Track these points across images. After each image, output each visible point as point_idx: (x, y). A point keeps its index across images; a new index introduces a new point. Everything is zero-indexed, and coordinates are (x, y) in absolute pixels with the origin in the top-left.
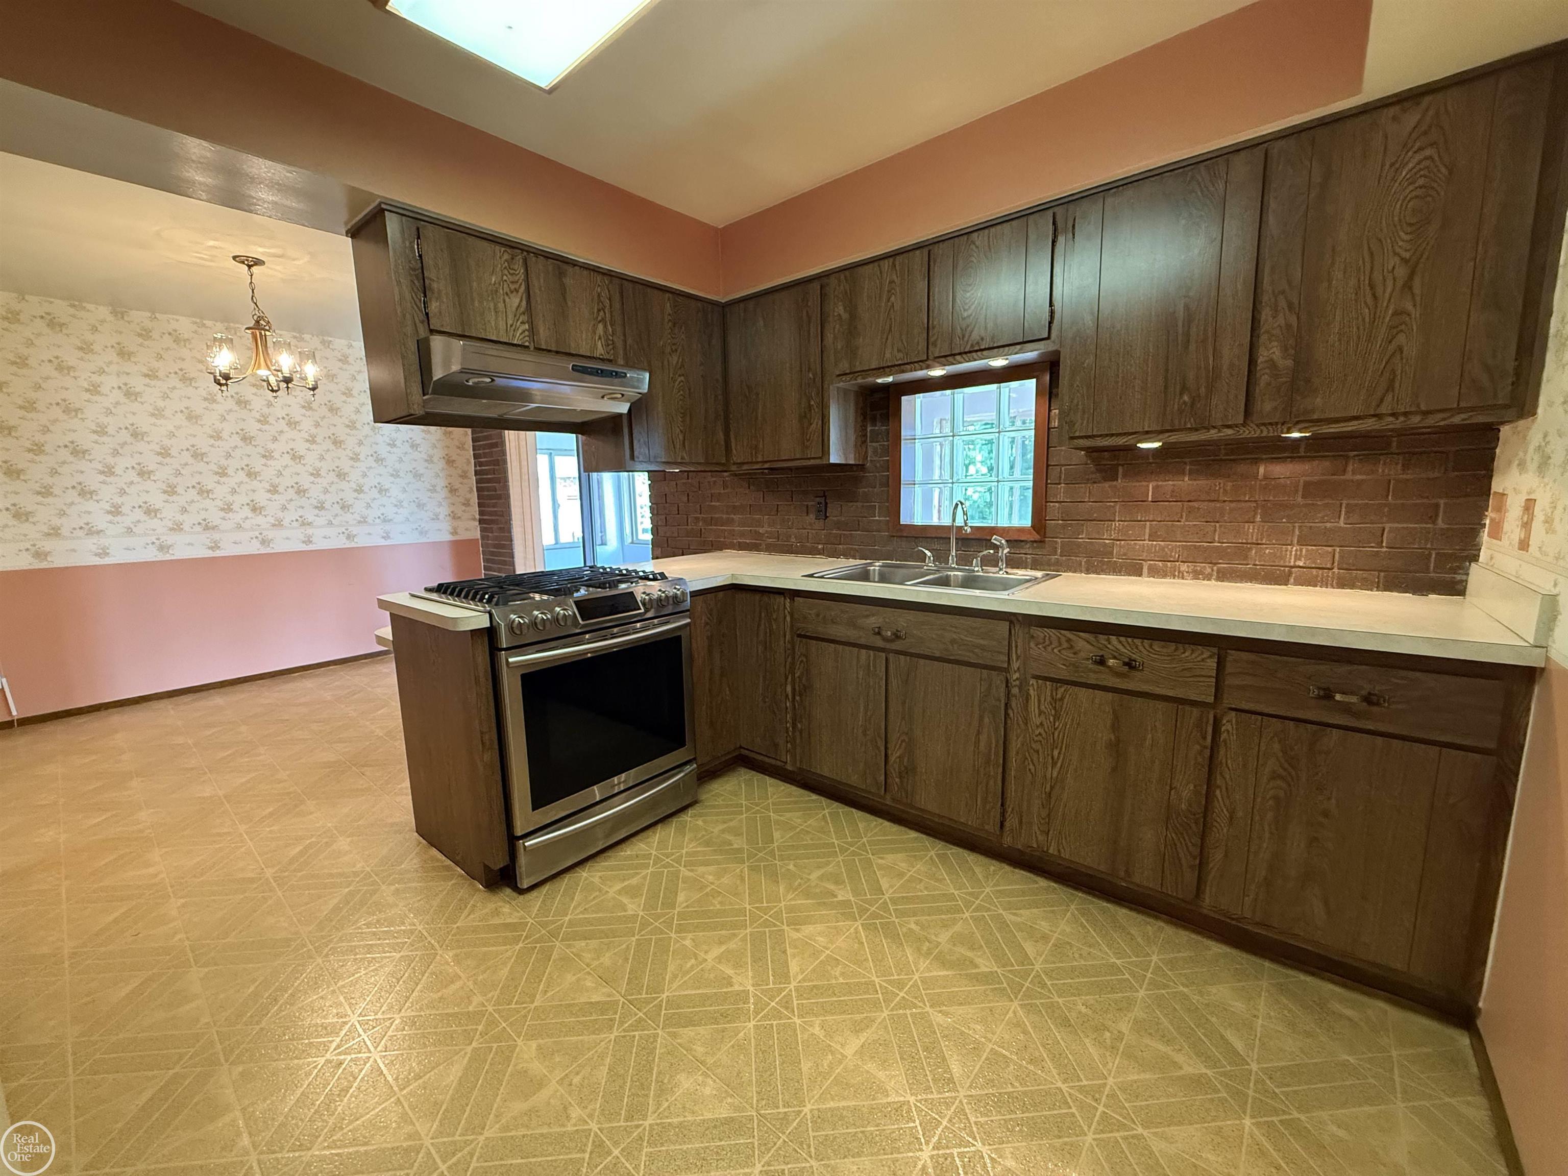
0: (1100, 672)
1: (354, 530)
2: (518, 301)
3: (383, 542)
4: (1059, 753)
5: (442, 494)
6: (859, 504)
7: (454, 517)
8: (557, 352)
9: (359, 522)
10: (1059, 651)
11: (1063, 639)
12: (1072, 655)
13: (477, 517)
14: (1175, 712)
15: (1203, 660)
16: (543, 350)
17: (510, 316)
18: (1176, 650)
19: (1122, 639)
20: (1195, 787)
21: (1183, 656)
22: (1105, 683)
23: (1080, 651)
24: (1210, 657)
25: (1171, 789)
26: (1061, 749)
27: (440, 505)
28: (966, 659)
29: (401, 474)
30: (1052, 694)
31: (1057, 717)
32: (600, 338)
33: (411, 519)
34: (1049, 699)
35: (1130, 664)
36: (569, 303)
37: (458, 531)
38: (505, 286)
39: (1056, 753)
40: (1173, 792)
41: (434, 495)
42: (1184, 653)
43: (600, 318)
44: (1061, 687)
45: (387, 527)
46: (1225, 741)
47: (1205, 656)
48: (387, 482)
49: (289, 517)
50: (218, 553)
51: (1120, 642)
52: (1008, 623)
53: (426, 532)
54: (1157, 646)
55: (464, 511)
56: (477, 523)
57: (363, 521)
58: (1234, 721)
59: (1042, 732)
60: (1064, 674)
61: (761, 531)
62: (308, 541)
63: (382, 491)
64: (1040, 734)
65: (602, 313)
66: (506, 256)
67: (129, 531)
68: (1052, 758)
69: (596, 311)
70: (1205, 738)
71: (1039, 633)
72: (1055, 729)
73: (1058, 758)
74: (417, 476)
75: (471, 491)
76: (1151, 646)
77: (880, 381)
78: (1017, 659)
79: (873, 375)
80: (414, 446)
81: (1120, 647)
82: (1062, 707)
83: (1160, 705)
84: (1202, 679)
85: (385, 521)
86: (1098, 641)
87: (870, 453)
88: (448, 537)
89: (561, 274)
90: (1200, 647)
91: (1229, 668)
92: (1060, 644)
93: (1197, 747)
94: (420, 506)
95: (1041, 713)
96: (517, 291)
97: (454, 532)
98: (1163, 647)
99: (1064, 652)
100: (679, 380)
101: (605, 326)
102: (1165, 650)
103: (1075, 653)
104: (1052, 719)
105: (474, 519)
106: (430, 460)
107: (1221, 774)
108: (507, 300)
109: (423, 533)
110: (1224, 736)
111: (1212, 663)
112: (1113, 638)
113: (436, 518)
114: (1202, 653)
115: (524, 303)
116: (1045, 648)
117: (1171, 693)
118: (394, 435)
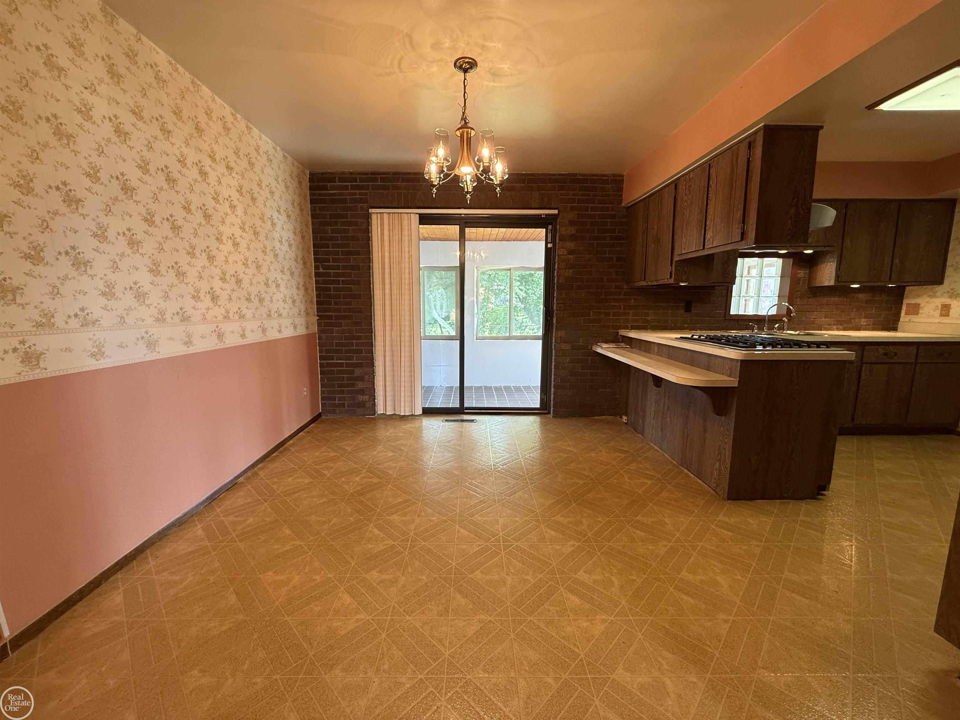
6: (710, 305)
53: (296, 327)
85: (279, 315)
88: (305, 332)
105: (315, 315)
113: (300, 313)
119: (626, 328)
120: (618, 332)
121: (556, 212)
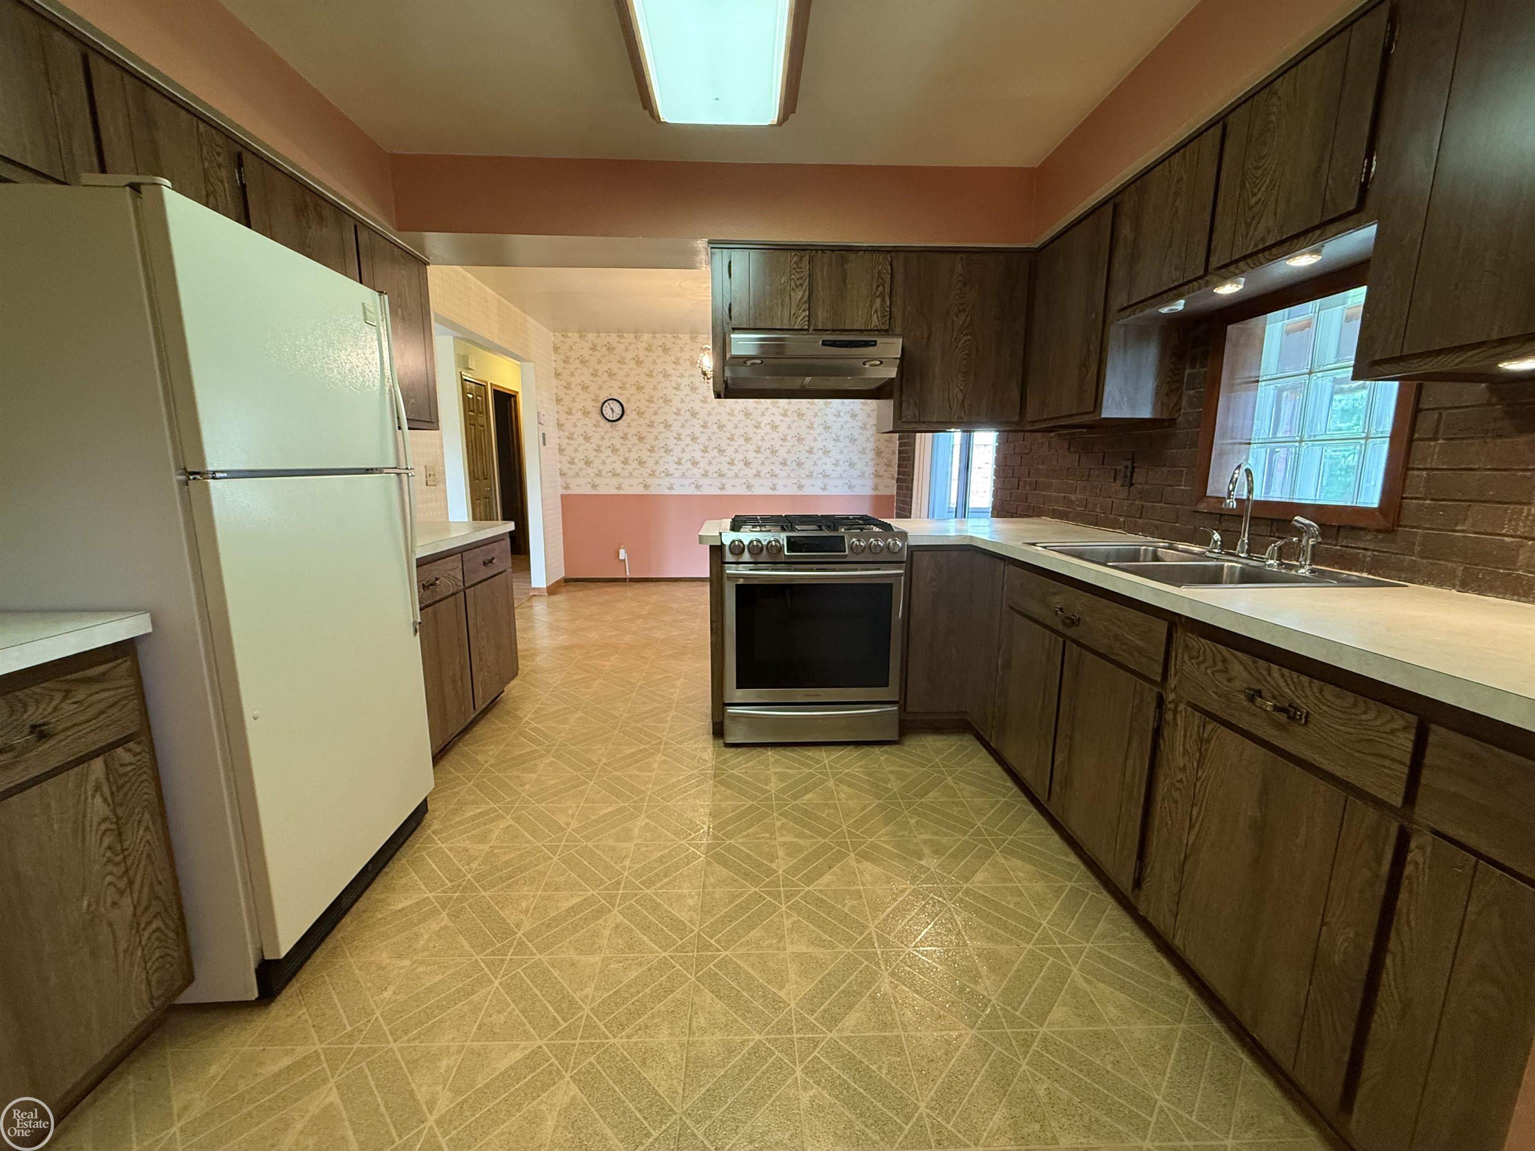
0: (1255, 715)
1: (803, 482)
2: (801, 294)
3: (821, 493)
4: (1198, 814)
5: (871, 455)
6: (1165, 469)
7: (877, 475)
8: (834, 330)
9: (807, 476)
10: (1213, 673)
11: (1219, 658)
12: (1226, 683)
13: (896, 476)
14: (1342, 803)
15: (1392, 732)
16: (820, 330)
17: (794, 305)
18: (1355, 705)
19: (1286, 671)
20: (1356, 934)
21: (1364, 717)
22: (1259, 733)
23: (1235, 678)
24: (1405, 729)
25: (1323, 924)
26: (1201, 806)
27: (867, 464)
28: (1126, 663)
29: (841, 439)
30: (1198, 732)
31: (1200, 763)
32: (876, 312)
33: (844, 476)
34: (1195, 737)
35: (1289, 711)
36: (849, 286)
37: (879, 488)
38: (793, 282)
39: (1195, 813)
40: (1324, 928)
41: (864, 456)
42: (1365, 713)
43: (878, 293)
44: (1209, 722)
45: (826, 480)
46: (1408, 877)
47: (1395, 726)
48: (830, 445)
49: (765, 470)
50: (724, 493)
51: (1283, 676)
52: (1166, 624)
53: (854, 487)
54: (1329, 690)
55: (886, 471)
56: (895, 482)
57: (810, 476)
58: (1429, 849)
59: (1184, 779)
60: (1215, 707)
61: (1073, 497)
62: (774, 488)
63: (826, 452)
64: (1181, 781)
65: (881, 289)
66: (795, 259)
67: (684, 474)
68: (1191, 819)
69: (875, 287)
70: (1379, 860)
71: (1195, 645)
72: (1197, 780)
73: (1197, 817)
74: (853, 440)
75: (894, 453)
76: (1321, 691)
77: (1165, 310)
78: (1175, 675)
79: (1154, 306)
80: (854, 416)
81: (1281, 682)
82: (1206, 750)
83: (1323, 786)
84: (1387, 763)
85: (824, 476)
86: (1257, 669)
87: (1184, 403)
88: (872, 493)
89: (843, 261)
90: (1391, 709)
91: (1431, 756)
92: (1215, 664)
93: (1368, 874)
94: (852, 465)
95: (1185, 752)
96: (802, 285)
97: (876, 488)
98: (1338, 696)
99: (1218, 675)
100: (966, 338)
101: (883, 300)
102: (1338, 702)
103: (1229, 680)
104: (1195, 764)
105: (893, 478)
106: (864, 427)
107: (1398, 934)
108: (793, 294)
109: (851, 487)
110: (1409, 870)
111: (1406, 742)
112: (1275, 668)
113: (862, 475)
114: (1392, 720)
115: (807, 293)
116: (1198, 664)
117: (1340, 772)
118: (840, 407)
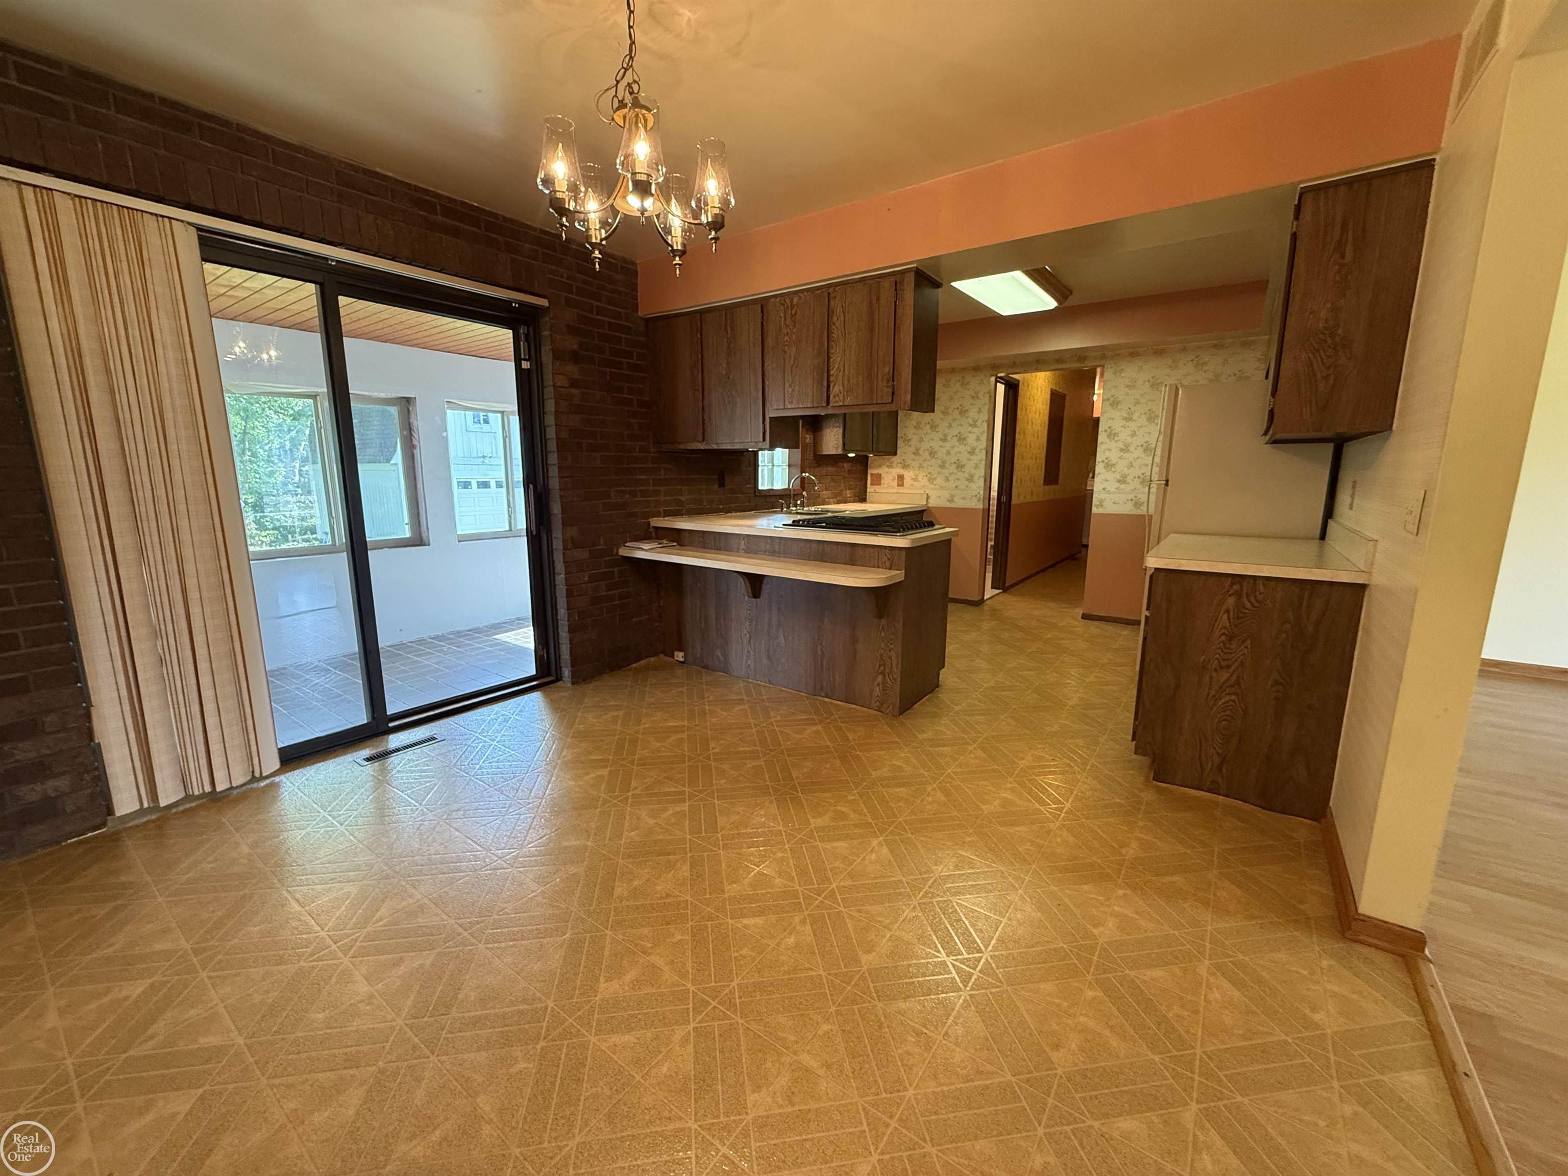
119: (657, 515)
120: (649, 523)
121: (544, 302)
